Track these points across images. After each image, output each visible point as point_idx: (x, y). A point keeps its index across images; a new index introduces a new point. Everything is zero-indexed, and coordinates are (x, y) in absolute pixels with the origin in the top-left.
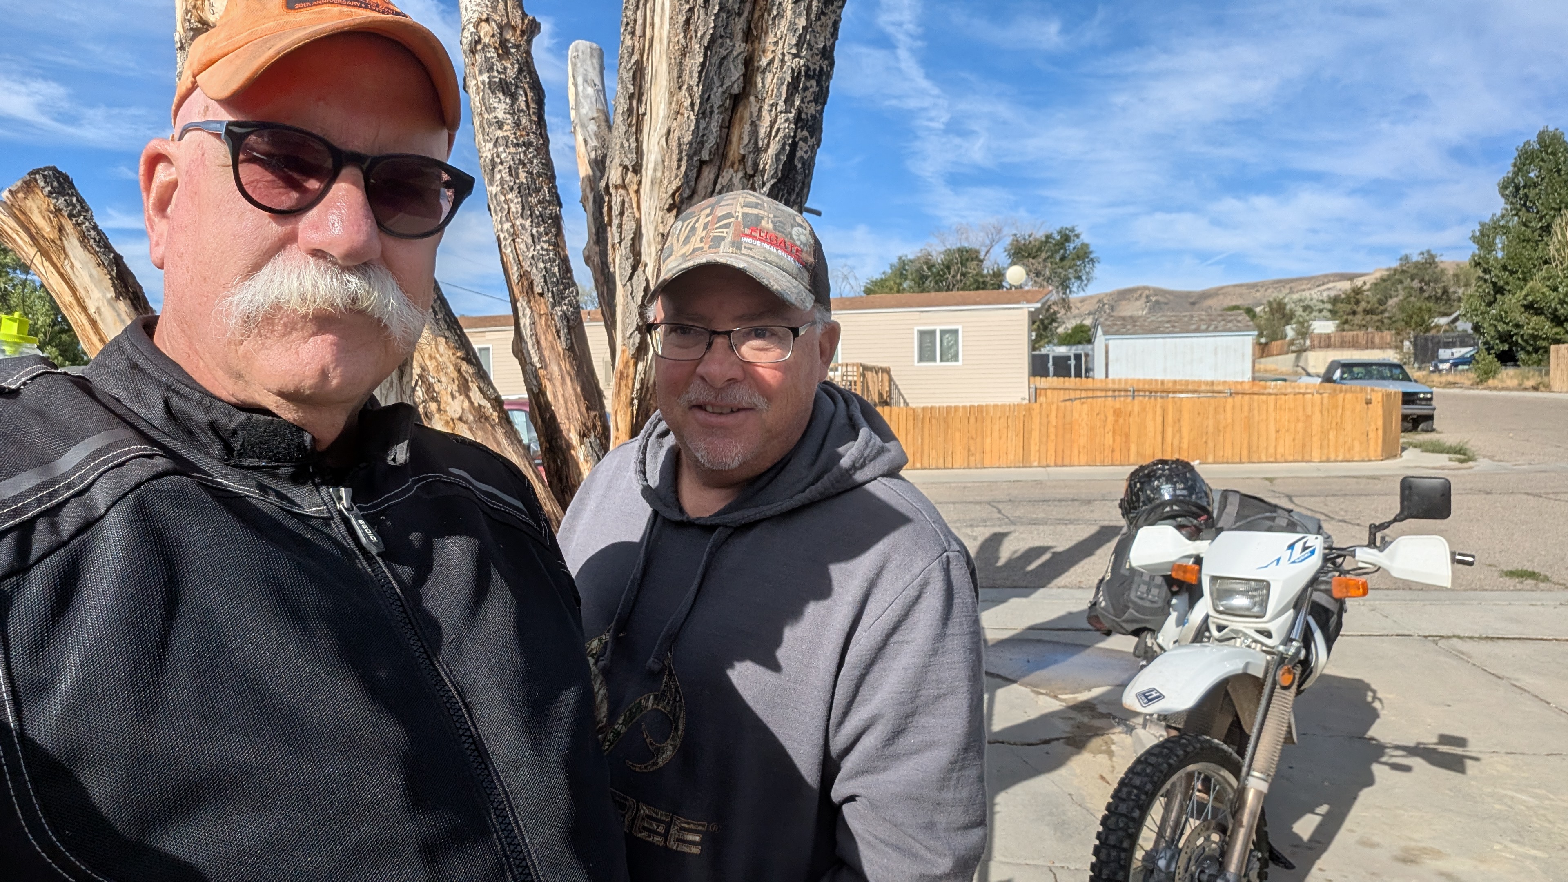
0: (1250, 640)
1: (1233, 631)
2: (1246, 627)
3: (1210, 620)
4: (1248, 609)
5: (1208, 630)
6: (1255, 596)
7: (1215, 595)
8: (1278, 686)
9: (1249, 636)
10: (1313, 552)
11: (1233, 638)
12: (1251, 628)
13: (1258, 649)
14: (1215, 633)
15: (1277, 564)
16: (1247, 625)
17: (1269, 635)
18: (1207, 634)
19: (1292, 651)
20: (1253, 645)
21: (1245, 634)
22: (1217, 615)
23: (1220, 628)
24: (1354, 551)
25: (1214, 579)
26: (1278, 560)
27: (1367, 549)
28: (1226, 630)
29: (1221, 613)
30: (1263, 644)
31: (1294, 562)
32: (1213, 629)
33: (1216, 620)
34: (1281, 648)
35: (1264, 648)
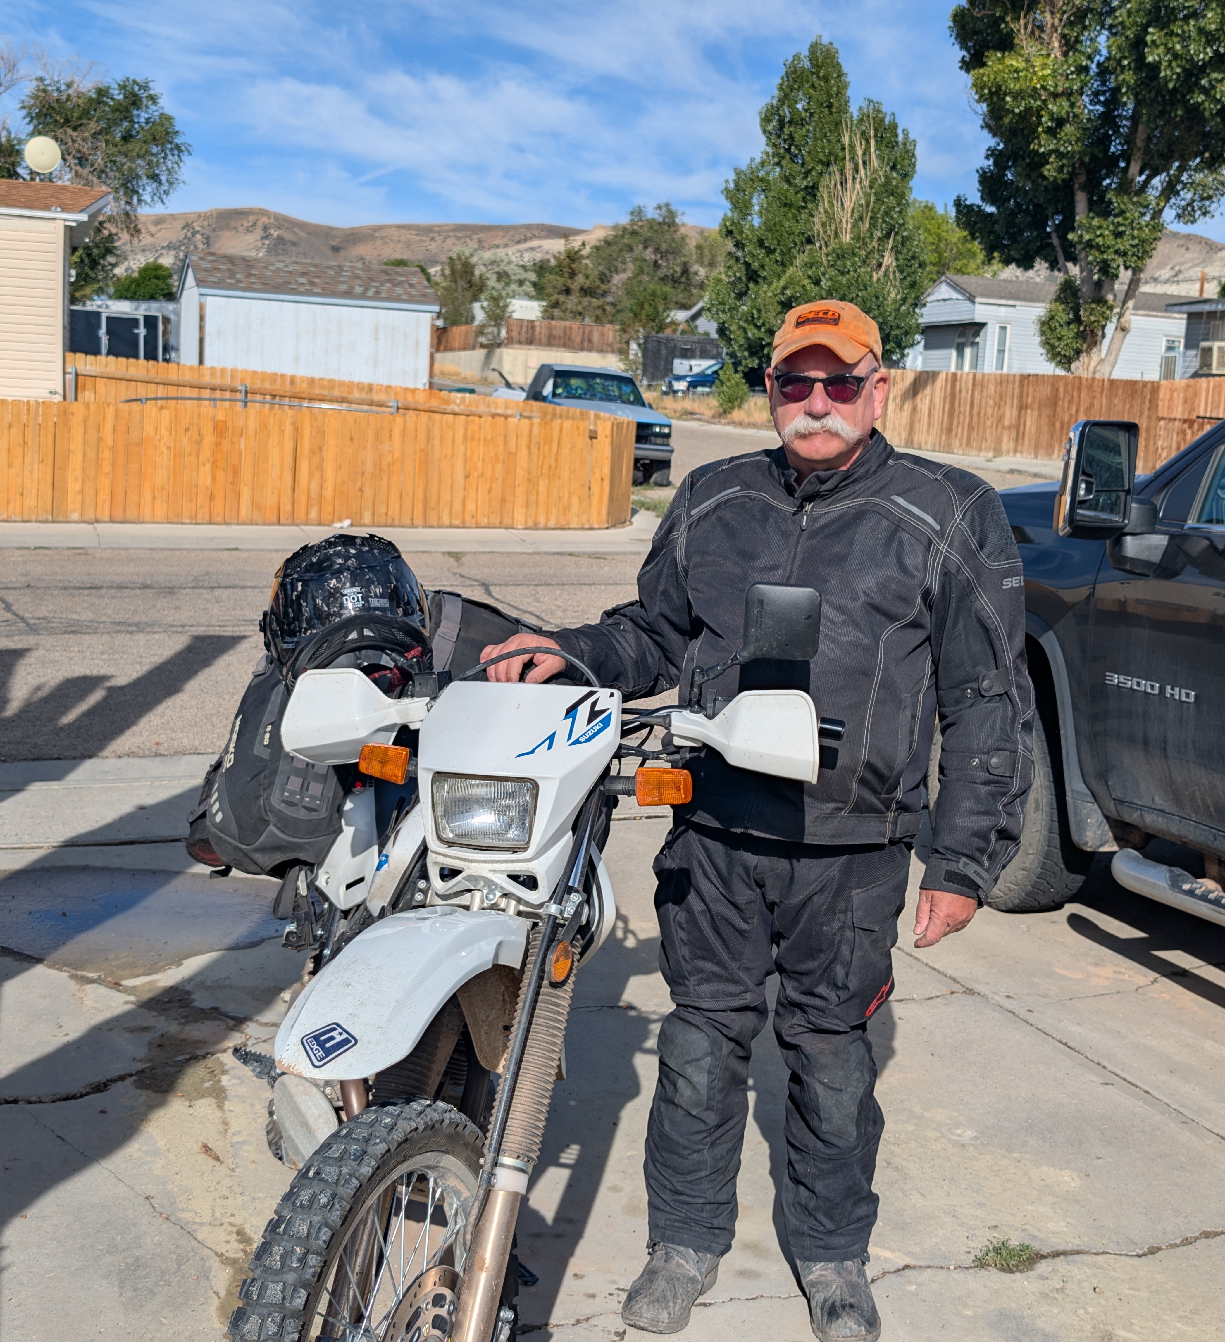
0: (498, 894)
1: (470, 878)
2: (494, 871)
3: (431, 857)
4: (499, 834)
5: (424, 875)
6: (508, 807)
7: (440, 810)
8: (545, 982)
9: (496, 885)
10: (606, 723)
11: (469, 891)
12: (501, 871)
13: (511, 911)
14: (437, 883)
15: (550, 747)
16: (497, 866)
17: (531, 882)
18: (422, 884)
19: (569, 911)
20: (503, 903)
21: (489, 883)
22: (443, 849)
23: (448, 874)
24: (668, 716)
25: (440, 776)
26: (552, 738)
27: (686, 713)
28: (459, 877)
29: (451, 844)
30: (519, 900)
31: (577, 742)
32: (434, 873)
33: (441, 859)
34: (553, 909)
35: (522, 908)
